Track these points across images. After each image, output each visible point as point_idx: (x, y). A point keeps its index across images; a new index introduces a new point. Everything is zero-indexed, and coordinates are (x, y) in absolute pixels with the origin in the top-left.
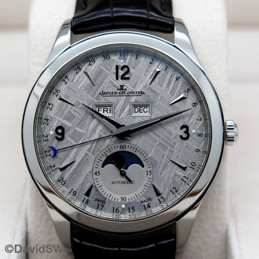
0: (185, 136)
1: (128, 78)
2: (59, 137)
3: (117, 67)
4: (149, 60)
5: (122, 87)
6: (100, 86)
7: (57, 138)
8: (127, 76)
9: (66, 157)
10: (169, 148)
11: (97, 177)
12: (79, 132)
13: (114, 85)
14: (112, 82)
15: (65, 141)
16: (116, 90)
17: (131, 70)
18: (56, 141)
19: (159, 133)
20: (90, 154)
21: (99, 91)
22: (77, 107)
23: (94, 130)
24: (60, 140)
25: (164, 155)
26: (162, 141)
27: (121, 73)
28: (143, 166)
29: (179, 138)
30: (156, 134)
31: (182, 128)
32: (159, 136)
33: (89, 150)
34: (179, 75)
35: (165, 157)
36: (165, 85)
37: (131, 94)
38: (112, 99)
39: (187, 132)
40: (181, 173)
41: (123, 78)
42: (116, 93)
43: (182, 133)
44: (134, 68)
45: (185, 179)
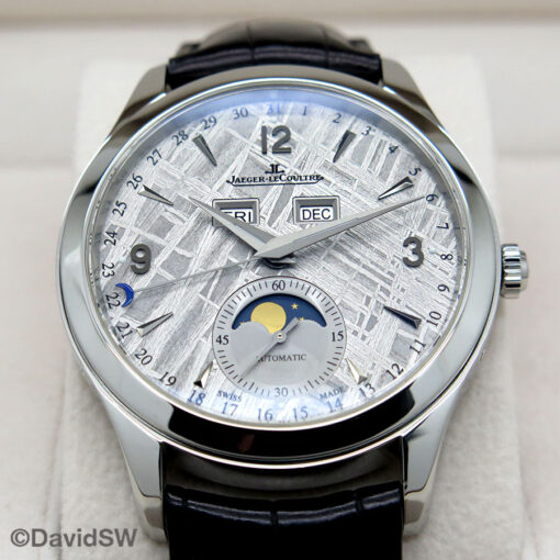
0: (413, 258)
1: (288, 151)
2: (138, 266)
3: (264, 130)
4: (331, 116)
5: (274, 168)
6: (227, 167)
7: (134, 268)
8: (285, 146)
9: (155, 306)
10: (382, 283)
11: (221, 347)
12: (183, 256)
13: (258, 164)
14: (253, 159)
15: (152, 273)
16: (262, 174)
17: (294, 135)
18: (131, 275)
19: (357, 256)
20: (207, 300)
21: (227, 175)
22: (178, 208)
23: (215, 252)
24: (140, 273)
25: (368, 299)
26: (363, 271)
27: (272, 140)
28: (323, 323)
29: (402, 266)
30: (350, 257)
31: (405, 245)
32: (357, 261)
33: (204, 292)
34: (395, 143)
35: (373, 302)
36: (366, 162)
37: (294, 180)
38: (253, 192)
39: (417, 251)
40: (406, 332)
41: (277, 150)
42: (261, 179)
43: (408, 253)
44: (299, 132)
45: (418, 347)
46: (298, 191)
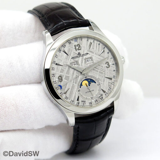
0: (108, 66)
1: (81, 49)
2: (60, 80)
3: (75, 46)
4: (86, 39)
5: (79, 53)
6: (70, 55)
7: (60, 81)
8: (80, 48)
9: (65, 87)
10: (104, 72)
11: (79, 92)
12: (68, 76)
13: (76, 53)
14: (74, 52)
15: (63, 81)
16: (77, 55)
17: (81, 45)
18: (59, 82)
19: (98, 68)
20: (74, 84)
21: (71, 57)
22: (64, 66)
23: (73, 74)
24: (61, 81)
25: (102, 76)
26: (100, 71)
27: (77, 48)
28: (95, 83)
29: (106, 68)
30: (97, 69)
31: (106, 64)
32: (98, 69)
33: (74, 82)
34: (99, 43)
35: (103, 77)
36: (95, 48)
37: (83, 55)
38: (77, 59)
39: (108, 65)
40: (110, 81)
41: (78, 49)
42: (77, 56)
43: (106, 65)
44: (81, 44)
45: (113, 83)
46: (84, 57)
